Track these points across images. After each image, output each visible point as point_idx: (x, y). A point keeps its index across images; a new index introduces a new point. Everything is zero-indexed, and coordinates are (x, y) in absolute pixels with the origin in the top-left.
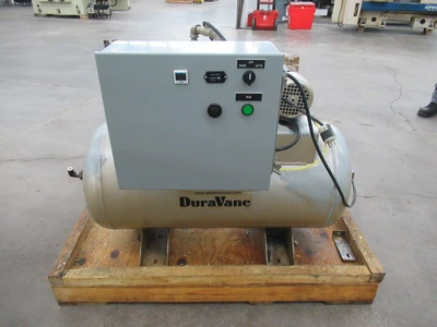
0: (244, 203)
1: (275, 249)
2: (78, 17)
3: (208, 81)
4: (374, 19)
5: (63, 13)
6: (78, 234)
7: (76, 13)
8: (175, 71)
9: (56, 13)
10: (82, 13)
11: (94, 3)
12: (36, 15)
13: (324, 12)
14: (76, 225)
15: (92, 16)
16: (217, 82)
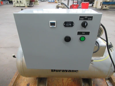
0: (76, 71)
1: (85, 85)
2: (25, 7)
3: (65, 26)
4: (106, 7)
5: (21, 6)
6: (16, 77)
7: (24, 6)
8: (50, 22)
9: (19, 6)
10: (26, 6)
11: (29, 3)
12: (14, 6)
13: (91, 5)
14: (16, 74)
15: (28, 7)
16: (69, 26)
